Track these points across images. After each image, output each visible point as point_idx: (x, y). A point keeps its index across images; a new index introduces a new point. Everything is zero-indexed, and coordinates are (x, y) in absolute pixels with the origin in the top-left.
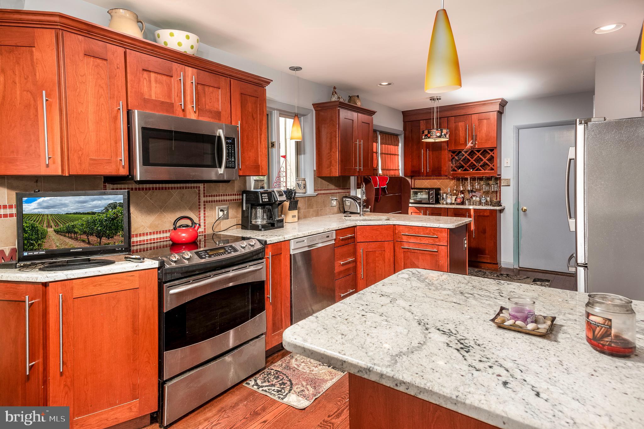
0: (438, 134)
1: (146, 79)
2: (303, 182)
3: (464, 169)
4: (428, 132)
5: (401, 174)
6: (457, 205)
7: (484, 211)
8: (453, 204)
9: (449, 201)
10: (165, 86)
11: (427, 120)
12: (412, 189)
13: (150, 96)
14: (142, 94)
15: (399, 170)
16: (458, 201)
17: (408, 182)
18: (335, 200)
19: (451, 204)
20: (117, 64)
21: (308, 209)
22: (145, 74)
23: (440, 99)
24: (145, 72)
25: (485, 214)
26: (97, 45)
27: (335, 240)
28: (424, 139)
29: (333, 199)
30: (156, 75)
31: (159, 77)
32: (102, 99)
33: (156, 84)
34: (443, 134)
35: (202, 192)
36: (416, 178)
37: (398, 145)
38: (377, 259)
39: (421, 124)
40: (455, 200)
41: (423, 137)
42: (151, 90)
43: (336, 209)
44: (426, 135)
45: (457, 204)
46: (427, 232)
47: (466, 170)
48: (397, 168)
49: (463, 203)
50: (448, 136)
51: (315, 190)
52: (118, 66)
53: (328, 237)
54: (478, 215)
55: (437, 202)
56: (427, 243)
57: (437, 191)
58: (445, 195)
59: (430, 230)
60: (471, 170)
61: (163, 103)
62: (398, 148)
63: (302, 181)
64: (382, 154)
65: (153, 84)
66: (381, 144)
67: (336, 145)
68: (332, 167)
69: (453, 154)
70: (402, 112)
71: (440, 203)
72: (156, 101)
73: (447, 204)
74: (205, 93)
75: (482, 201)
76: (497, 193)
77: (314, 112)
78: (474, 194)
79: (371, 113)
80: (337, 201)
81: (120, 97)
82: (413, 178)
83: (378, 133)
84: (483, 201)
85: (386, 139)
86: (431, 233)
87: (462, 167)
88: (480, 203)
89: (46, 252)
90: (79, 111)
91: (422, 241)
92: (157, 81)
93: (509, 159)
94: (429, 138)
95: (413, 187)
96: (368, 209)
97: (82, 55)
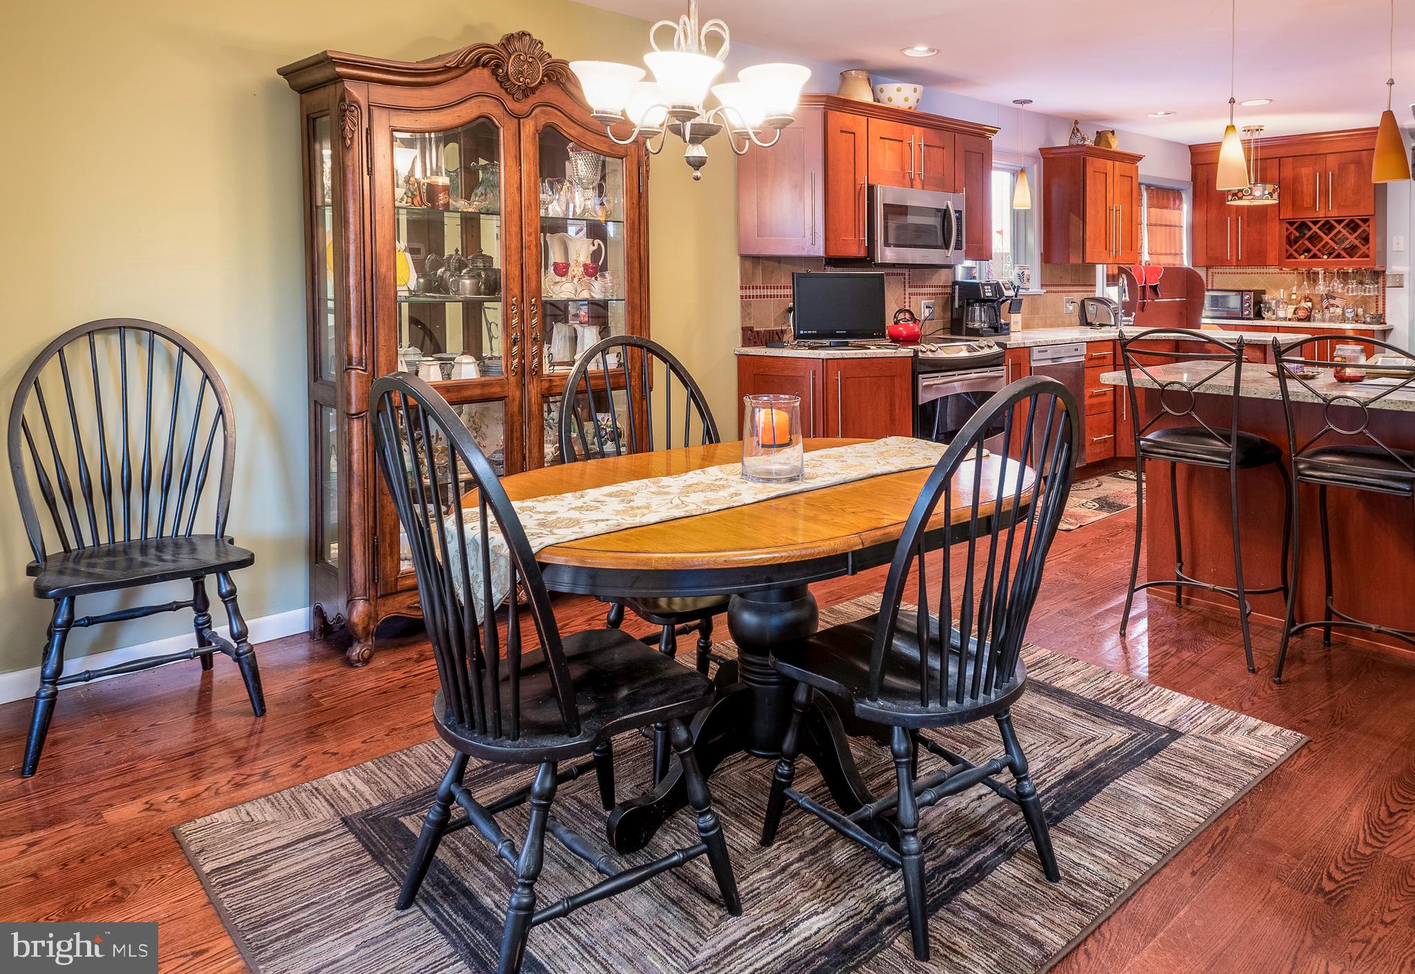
0: (1258, 193)
2: (1027, 272)
3: (1312, 253)
5: (1186, 263)
8: (1290, 320)
9: (1281, 314)
10: (897, 152)
12: (1208, 290)
15: (1181, 254)
16: (1301, 314)
17: (1200, 277)
18: (1072, 302)
21: (1032, 314)
23: (1262, 130)
24: (881, 140)
27: (1086, 356)
30: (890, 141)
34: (1266, 192)
35: (907, 281)
36: (1217, 271)
37: (1180, 209)
40: (1294, 313)
45: (1299, 320)
47: (1315, 256)
48: (1178, 252)
49: (1309, 318)
50: (1275, 195)
51: (1041, 286)
52: (862, 137)
53: (1076, 350)
57: (1258, 294)
58: (1273, 302)
60: (1325, 257)
62: (1180, 214)
64: (1149, 225)
65: (887, 153)
66: (1150, 206)
68: (1071, 249)
69: (1289, 227)
70: (1189, 147)
71: (1263, 318)
73: (1277, 319)
75: (1347, 314)
76: (1378, 299)
77: (1042, 161)
78: (1331, 302)
79: (1135, 159)
80: (1075, 305)
82: (1210, 271)
83: (1143, 187)
84: (1349, 315)
85: (1158, 198)
87: (1308, 251)
88: (1344, 319)
94: (1240, 198)
95: (1210, 288)
96: (1130, 319)
97: (839, 131)
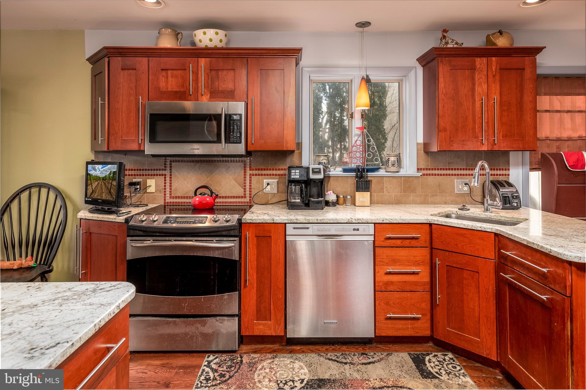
1: (164, 76)
10: (180, 78)
13: (167, 88)
14: (160, 88)
20: (143, 70)
22: (164, 73)
24: (164, 71)
26: (130, 61)
30: (173, 71)
31: (175, 72)
32: (132, 97)
33: (172, 78)
42: (168, 83)
51: (419, 169)
52: (143, 71)
61: (176, 92)
65: (170, 79)
72: (171, 91)
74: (218, 77)
81: (143, 93)
89: (92, 199)
90: (117, 107)
92: (173, 76)
97: (120, 69)
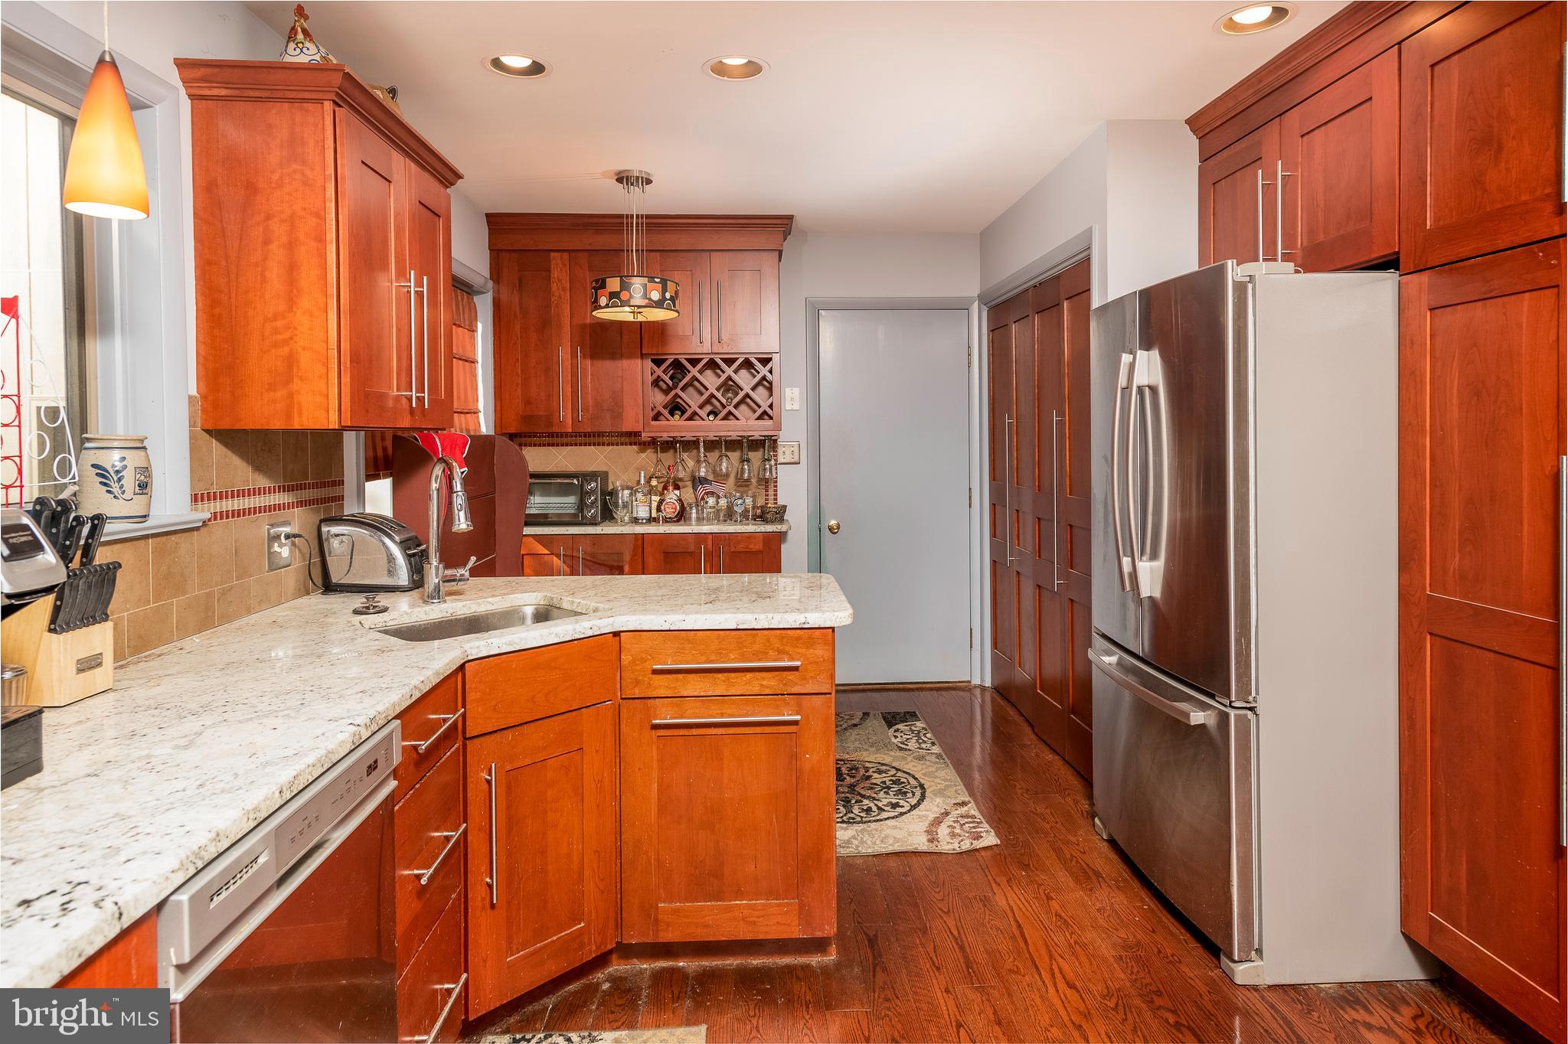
0: (655, 296)
2: (134, 459)
3: (689, 413)
4: (622, 283)
5: (483, 426)
6: (667, 522)
7: (749, 537)
8: (656, 520)
9: (641, 511)
11: (573, 254)
15: (476, 412)
16: (667, 510)
18: (287, 537)
19: (651, 520)
21: (157, 599)
23: (649, 182)
25: (751, 546)
27: (397, 770)
28: (607, 306)
29: (278, 537)
34: (668, 295)
37: (472, 329)
38: (550, 792)
39: (553, 262)
40: (659, 509)
41: (603, 301)
43: (291, 578)
44: (613, 295)
45: (666, 520)
46: (756, 647)
47: (694, 417)
48: (472, 407)
49: (681, 516)
51: (195, 499)
54: (733, 549)
55: (608, 515)
56: (756, 690)
58: (627, 492)
59: (768, 640)
60: (710, 418)
62: (473, 338)
63: (125, 453)
67: (324, 277)
68: (297, 384)
69: (655, 368)
70: (488, 215)
71: (616, 520)
73: (635, 521)
75: (735, 508)
76: (767, 483)
77: (186, 104)
78: (709, 488)
79: (449, 174)
80: (293, 544)
84: (739, 509)
86: (771, 653)
87: (682, 406)
88: (730, 515)
91: (733, 685)
93: (796, 391)
94: (620, 305)
96: (462, 571)
